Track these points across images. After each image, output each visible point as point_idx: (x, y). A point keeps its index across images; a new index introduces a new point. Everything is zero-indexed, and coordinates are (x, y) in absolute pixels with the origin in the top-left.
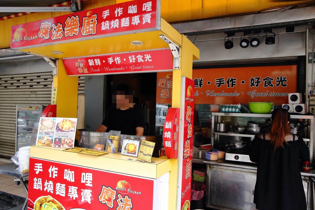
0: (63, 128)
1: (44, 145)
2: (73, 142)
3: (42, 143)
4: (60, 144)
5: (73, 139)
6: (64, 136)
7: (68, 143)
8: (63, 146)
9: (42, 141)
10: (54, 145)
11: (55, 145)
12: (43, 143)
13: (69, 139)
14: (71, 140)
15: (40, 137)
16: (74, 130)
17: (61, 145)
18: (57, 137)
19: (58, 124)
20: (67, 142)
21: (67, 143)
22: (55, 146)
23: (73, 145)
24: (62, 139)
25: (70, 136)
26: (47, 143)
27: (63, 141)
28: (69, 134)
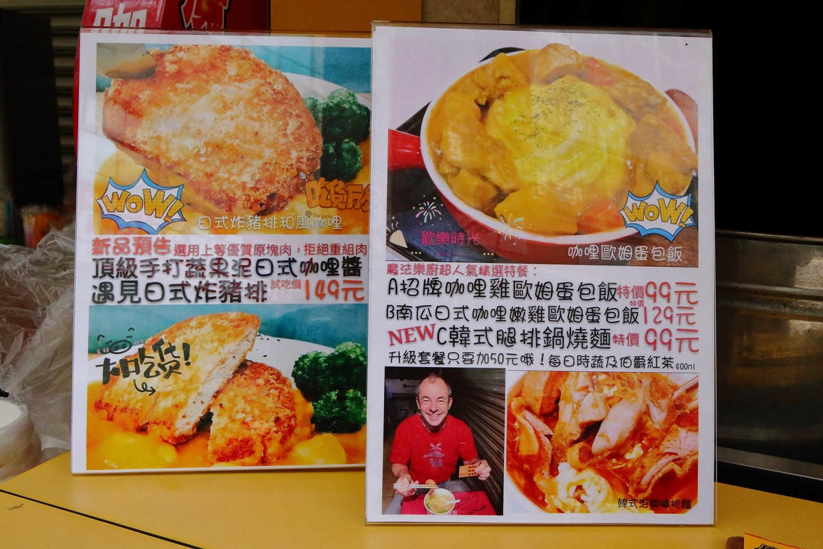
0: (501, 196)
1: (194, 458)
2: (689, 420)
3: (156, 431)
4: (483, 470)
5: (682, 379)
6: (530, 338)
7: (617, 452)
8: (534, 494)
9: (164, 404)
10: (389, 478)
11: (405, 485)
12: (184, 425)
13: (629, 383)
14: (659, 388)
15: (126, 344)
16: (688, 237)
17: (511, 491)
18: (430, 346)
19: (413, 126)
20: (591, 430)
21: (599, 444)
22: (414, 502)
23: (693, 474)
24: (511, 380)
25: (639, 329)
26: (237, 431)
27: (530, 423)
28: (608, 292)
